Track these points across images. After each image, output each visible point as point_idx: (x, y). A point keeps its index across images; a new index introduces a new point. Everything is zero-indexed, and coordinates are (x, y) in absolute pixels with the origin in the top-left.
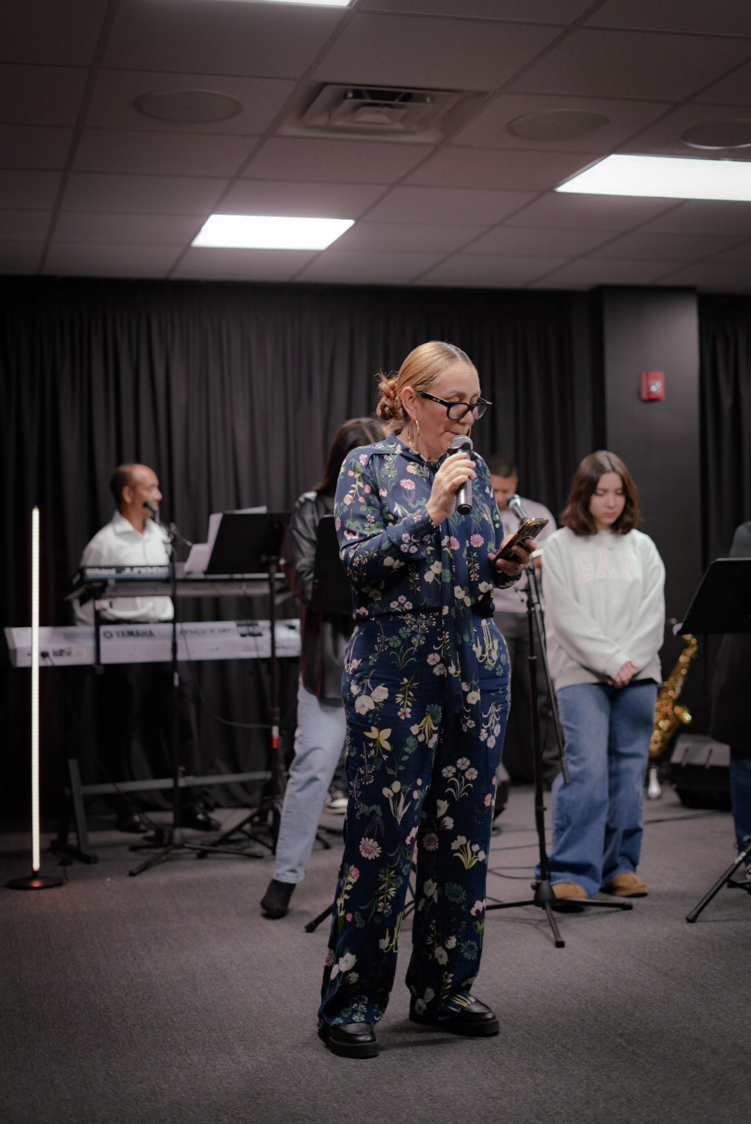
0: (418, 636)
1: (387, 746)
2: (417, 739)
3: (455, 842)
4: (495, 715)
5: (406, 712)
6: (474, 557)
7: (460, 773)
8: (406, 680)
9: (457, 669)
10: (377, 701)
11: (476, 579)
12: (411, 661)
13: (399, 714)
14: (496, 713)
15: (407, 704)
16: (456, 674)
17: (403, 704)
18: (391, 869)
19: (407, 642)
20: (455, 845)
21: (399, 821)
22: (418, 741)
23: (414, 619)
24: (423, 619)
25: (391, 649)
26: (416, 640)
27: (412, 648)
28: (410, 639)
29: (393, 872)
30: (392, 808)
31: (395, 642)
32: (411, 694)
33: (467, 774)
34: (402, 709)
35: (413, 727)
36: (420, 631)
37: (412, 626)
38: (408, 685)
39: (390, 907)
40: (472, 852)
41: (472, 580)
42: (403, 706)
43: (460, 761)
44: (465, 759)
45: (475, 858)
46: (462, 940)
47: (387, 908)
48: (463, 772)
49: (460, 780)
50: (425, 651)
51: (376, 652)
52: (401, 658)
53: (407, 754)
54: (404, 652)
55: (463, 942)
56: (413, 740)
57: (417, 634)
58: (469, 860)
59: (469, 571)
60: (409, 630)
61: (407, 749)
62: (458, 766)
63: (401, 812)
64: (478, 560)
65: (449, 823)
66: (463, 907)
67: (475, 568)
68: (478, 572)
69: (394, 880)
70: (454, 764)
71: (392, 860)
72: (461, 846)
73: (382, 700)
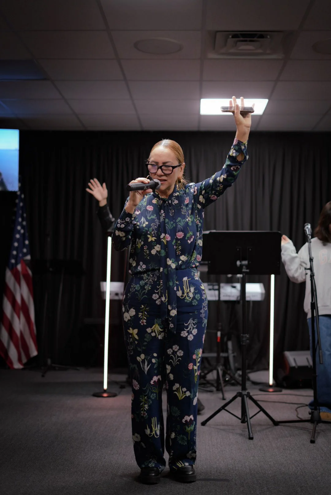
0: (148, 285)
1: (136, 337)
2: (151, 335)
3: (174, 386)
4: (192, 324)
5: (144, 322)
6: (178, 243)
7: (174, 353)
8: (143, 306)
9: (166, 298)
10: (131, 316)
11: (179, 254)
12: (144, 297)
13: (140, 322)
14: (193, 323)
15: (144, 318)
16: (165, 301)
17: (142, 318)
18: (145, 396)
19: (143, 288)
20: (174, 388)
21: (146, 373)
22: (152, 336)
23: (147, 277)
24: (151, 277)
25: (136, 291)
26: (147, 287)
27: (144, 291)
28: (144, 286)
29: (146, 397)
30: (142, 367)
31: (137, 287)
32: (146, 313)
33: (178, 353)
34: (141, 320)
35: (148, 329)
36: (149, 283)
37: (146, 280)
38: (144, 309)
39: (146, 414)
40: (182, 392)
41: (177, 254)
42: (142, 319)
43: (174, 347)
44: (176, 346)
45: (184, 395)
46: (178, 434)
47: (145, 414)
48: (176, 352)
49: (175, 356)
50: (151, 292)
51: (130, 292)
52: (140, 296)
53: (146, 341)
54: (142, 292)
55: (178, 436)
56: (149, 335)
57: (148, 284)
58: (181, 395)
59: (176, 250)
60: (144, 282)
61: (145, 339)
62: (174, 349)
63: (146, 368)
64: (180, 245)
65: (171, 376)
66: (178, 418)
67: (179, 248)
68: (181, 250)
69: (147, 401)
70: (172, 348)
71: (145, 391)
72: (177, 388)
73: (133, 315)
